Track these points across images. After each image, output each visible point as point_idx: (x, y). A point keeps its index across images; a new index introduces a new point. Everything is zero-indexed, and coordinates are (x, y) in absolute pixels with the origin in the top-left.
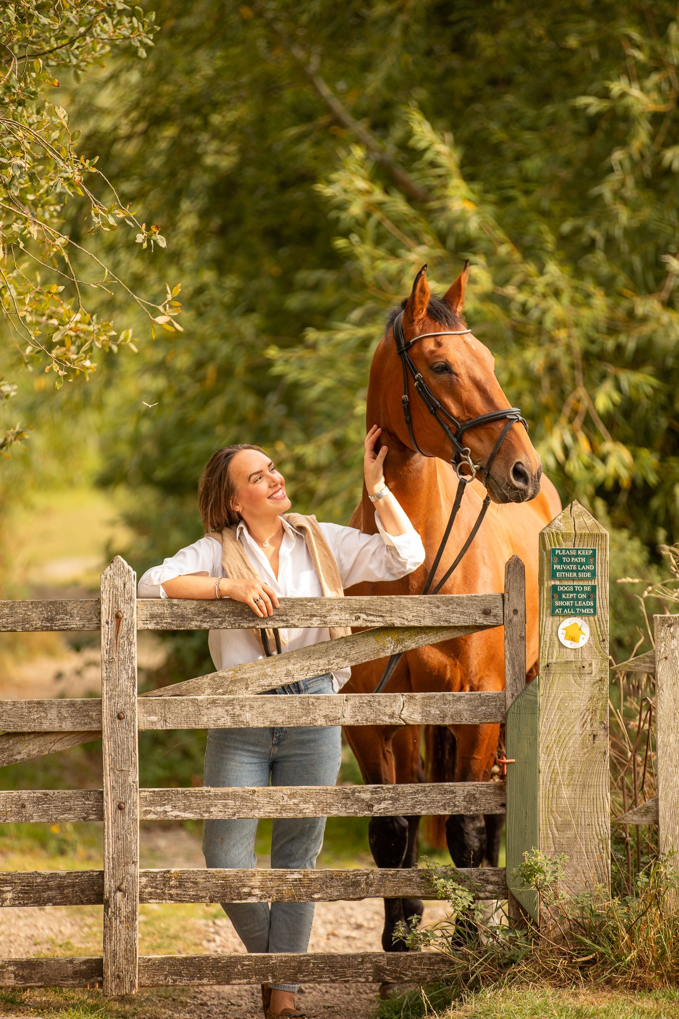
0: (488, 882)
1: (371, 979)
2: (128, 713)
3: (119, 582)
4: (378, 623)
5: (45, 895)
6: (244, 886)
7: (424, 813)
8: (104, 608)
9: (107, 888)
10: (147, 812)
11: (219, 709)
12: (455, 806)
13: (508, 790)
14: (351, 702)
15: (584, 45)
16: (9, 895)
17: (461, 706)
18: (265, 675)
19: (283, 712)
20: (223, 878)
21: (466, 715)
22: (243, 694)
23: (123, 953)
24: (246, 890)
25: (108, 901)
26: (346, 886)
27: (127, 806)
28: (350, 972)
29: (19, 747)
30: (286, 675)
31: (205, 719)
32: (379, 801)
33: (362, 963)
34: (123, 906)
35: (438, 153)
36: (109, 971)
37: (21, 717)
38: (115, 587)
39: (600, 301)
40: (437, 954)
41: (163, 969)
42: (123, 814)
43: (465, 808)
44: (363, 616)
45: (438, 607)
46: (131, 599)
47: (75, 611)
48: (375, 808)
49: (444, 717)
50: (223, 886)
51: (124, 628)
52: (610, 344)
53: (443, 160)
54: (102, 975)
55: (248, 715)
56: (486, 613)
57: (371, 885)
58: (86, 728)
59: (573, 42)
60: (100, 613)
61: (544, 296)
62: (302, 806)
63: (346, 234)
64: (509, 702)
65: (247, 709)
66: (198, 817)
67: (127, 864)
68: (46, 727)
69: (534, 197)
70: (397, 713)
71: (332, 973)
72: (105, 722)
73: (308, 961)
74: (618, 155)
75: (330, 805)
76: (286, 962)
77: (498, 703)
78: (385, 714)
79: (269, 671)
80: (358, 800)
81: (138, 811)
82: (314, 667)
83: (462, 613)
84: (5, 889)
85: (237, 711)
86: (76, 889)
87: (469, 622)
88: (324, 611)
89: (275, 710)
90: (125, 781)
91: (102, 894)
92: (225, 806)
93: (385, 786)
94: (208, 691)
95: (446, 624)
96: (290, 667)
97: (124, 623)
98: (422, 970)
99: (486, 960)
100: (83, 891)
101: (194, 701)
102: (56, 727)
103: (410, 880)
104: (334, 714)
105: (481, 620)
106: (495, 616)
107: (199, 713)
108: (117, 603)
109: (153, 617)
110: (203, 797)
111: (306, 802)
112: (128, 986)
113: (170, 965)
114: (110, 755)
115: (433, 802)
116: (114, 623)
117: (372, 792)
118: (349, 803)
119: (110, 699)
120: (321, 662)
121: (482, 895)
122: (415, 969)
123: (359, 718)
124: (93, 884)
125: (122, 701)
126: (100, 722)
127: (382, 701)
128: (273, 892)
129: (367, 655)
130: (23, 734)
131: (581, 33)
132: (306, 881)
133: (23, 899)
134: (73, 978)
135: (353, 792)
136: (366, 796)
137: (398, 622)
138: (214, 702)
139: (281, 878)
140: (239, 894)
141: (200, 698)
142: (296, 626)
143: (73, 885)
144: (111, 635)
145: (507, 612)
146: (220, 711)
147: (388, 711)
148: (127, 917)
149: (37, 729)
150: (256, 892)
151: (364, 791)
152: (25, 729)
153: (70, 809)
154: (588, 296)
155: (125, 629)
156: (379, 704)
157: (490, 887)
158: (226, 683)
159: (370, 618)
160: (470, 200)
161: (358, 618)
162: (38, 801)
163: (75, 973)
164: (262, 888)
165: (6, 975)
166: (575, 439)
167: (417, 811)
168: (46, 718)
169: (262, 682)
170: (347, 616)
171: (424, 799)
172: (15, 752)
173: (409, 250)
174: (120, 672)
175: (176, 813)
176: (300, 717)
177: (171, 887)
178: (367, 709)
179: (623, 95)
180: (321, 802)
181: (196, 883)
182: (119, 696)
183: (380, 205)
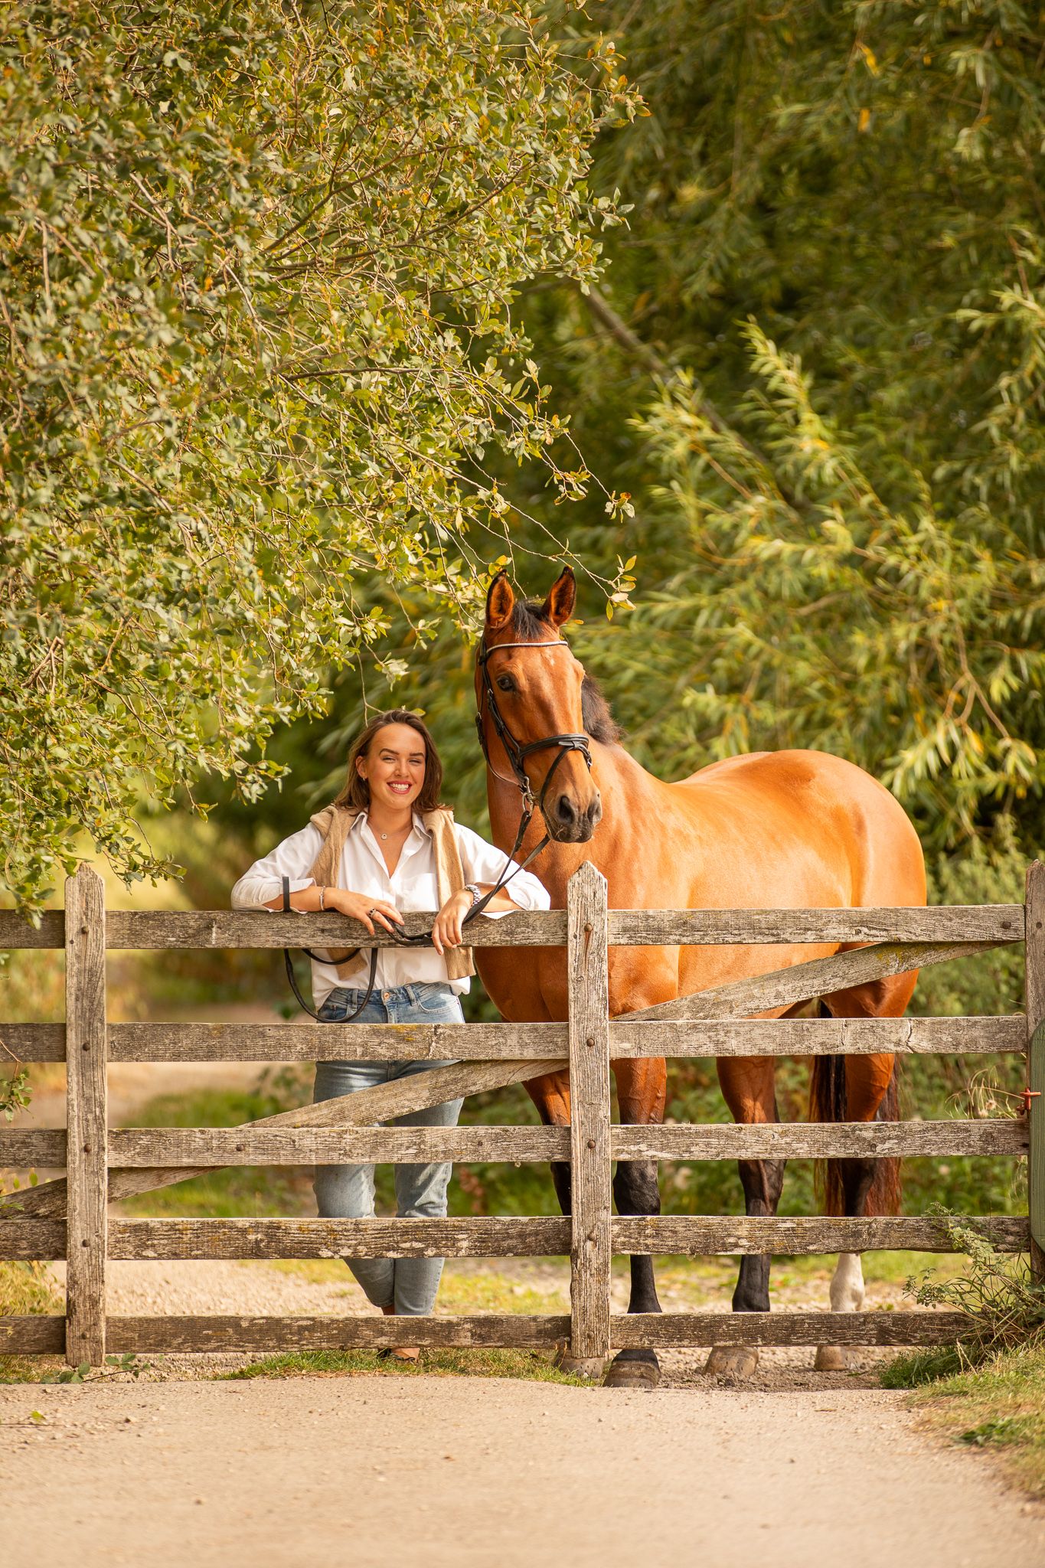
0: (1008, 1232)
1: (874, 1341)
2: (599, 1039)
3: (588, 891)
4: (882, 937)
5: (505, 1244)
6: (729, 1236)
7: (934, 1153)
8: (572, 920)
9: (575, 1236)
10: (619, 1152)
11: (701, 1035)
12: (970, 1146)
13: (1033, 1127)
14: (851, 1028)
15: (963, 244)
16: (465, 1244)
17: (977, 1033)
18: (752, 997)
19: (773, 1038)
20: (706, 1227)
21: (982, 1043)
22: (727, 1019)
23: (594, 1310)
24: (732, 1240)
25: (576, 1251)
26: (845, 1237)
27: (598, 1145)
28: (850, 1333)
29: (474, 1077)
30: (776, 997)
31: (685, 1046)
32: (883, 1141)
33: (864, 1323)
34: (593, 1258)
35: (784, 380)
36: (578, 1330)
37: (478, 1043)
38: (584, 896)
39: (987, 565)
40: (949, 1314)
41: (638, 1329)
42: (594, 1153)
43: (982, 1148)
44: (865, 930)
45: (950, 920)
46: (602, 910)
47: (538, 923)
48: (878, 1149)
49: (958, 1045)
50: (705, 1236)
51: (593, 943)
52: (1002, 620)
53: (790, 389)
54: (570, 1335)
55: (734, 1042)
56: (1006, 926)
57: (874, 1236)
58: (550, 1056)
59: (948, 240)
60: (566, 926)
61: (919, 559)
62: (795, 1145)
63: (666, 482)
64: (1032, 1028)
65: (733, 1034)
66: (676, 1157)
67: (598, 1209)
68: (505, 1054)
69: (896, 435)
70: (904, 1040)
71: (830, 1334)
72: (572, 1049)
73: (803, 1322)
74: (1004, 381)
75: (827, 1145)
76: (777, 1322)
77: (1019, 1029)
78: (890, 1041)
79: (756, 992)
80: (859, 1139)
81: (609, 1150)
82: (808, 988)
83: (978, 927)
84: (460, 1237)
85: (722, 1037)
86: (540, 1237)
87: (986, 937)
88: (820, 924)
89: (765, 1036)
90: (595, 1116)
91: (570, 1244)
92: (708, 1145)
93: (890, 1124)
94: (688, 1015)
95: (959, 939)
96: (781, 988)
97: (594, 937)
98: (933, 1330)
99: (1011, 1318)
100: (547, 1240)
101: (672, 1026)
102: (516, 1054)
103: (919, 1230)
104: (832, 1042)
105: (999, 935)
106: (1016, 930)
107: (678, 1040)
108: (586, 914)
109: (625, 930)
110: (683, 1134)
111: (799, 1141)
112: (599, 1346)
113: (646, 1324)
114: (578, 1086)
115: (944, 1141)
116: (583, 937)
117: (875, 1130)
118: (849, 1142)
119: (578, 1023)
120: (816, 982)
121: (1000, 1247)
122: (925, 1330)
123: (860, 1045)
124: (559, 1232)
125: (591, 1025)
126: (567, 1048)
127: (887, 1026)
128: (763, 1243)
129: (868, 974)
130: (479, 1062)
131: (956, 229)
132: (800, 1231)
133: (480, 1248)
134: (537, 1338)
135: (854, 1130)
136: (868, 1135)
137: (904, 937)
138: (695, 1027)
139: (771, 1227)
140: (724, 1244)
141: (679, 1022)
142: (788, 942)
143: (537, 1234)
144: (580, 951)
145: (1029, 925)
146: (702, 1037)
147: (894, 1038)
148: (598, 1270)
149: (495, 1057)
150: (743, 1242)
151: (866, 1129)
152: (482, 1057)
153: (533, 1147)
154: (973, 559)
155: (596, 943)
156: (884, 1029)
157: (1010, 1238)
158: (708, 1006)
159: (873, 932)
160: (822, 438)
161: (858, 932)
162: (496, 1139)
163: (539, 1332)
164: (750, 1238)
165: (462, 1334)
166: (963, 736)
167: (926, 1151)
168: (505, 1044)
169: (749, 1005)
170: (847, 930)
171: (934, 1138)
172: (470, 1082)
173: (745, 501)
174: (589, 993)
175: (652, 1153)
176: (793, 1045)
177: (647, 1236)
178: (870, 1037)
179: (1016, 306)
180: (816, 1142)
181: (675, 1232)
182: (589, 1020)
183: (708, 445)
